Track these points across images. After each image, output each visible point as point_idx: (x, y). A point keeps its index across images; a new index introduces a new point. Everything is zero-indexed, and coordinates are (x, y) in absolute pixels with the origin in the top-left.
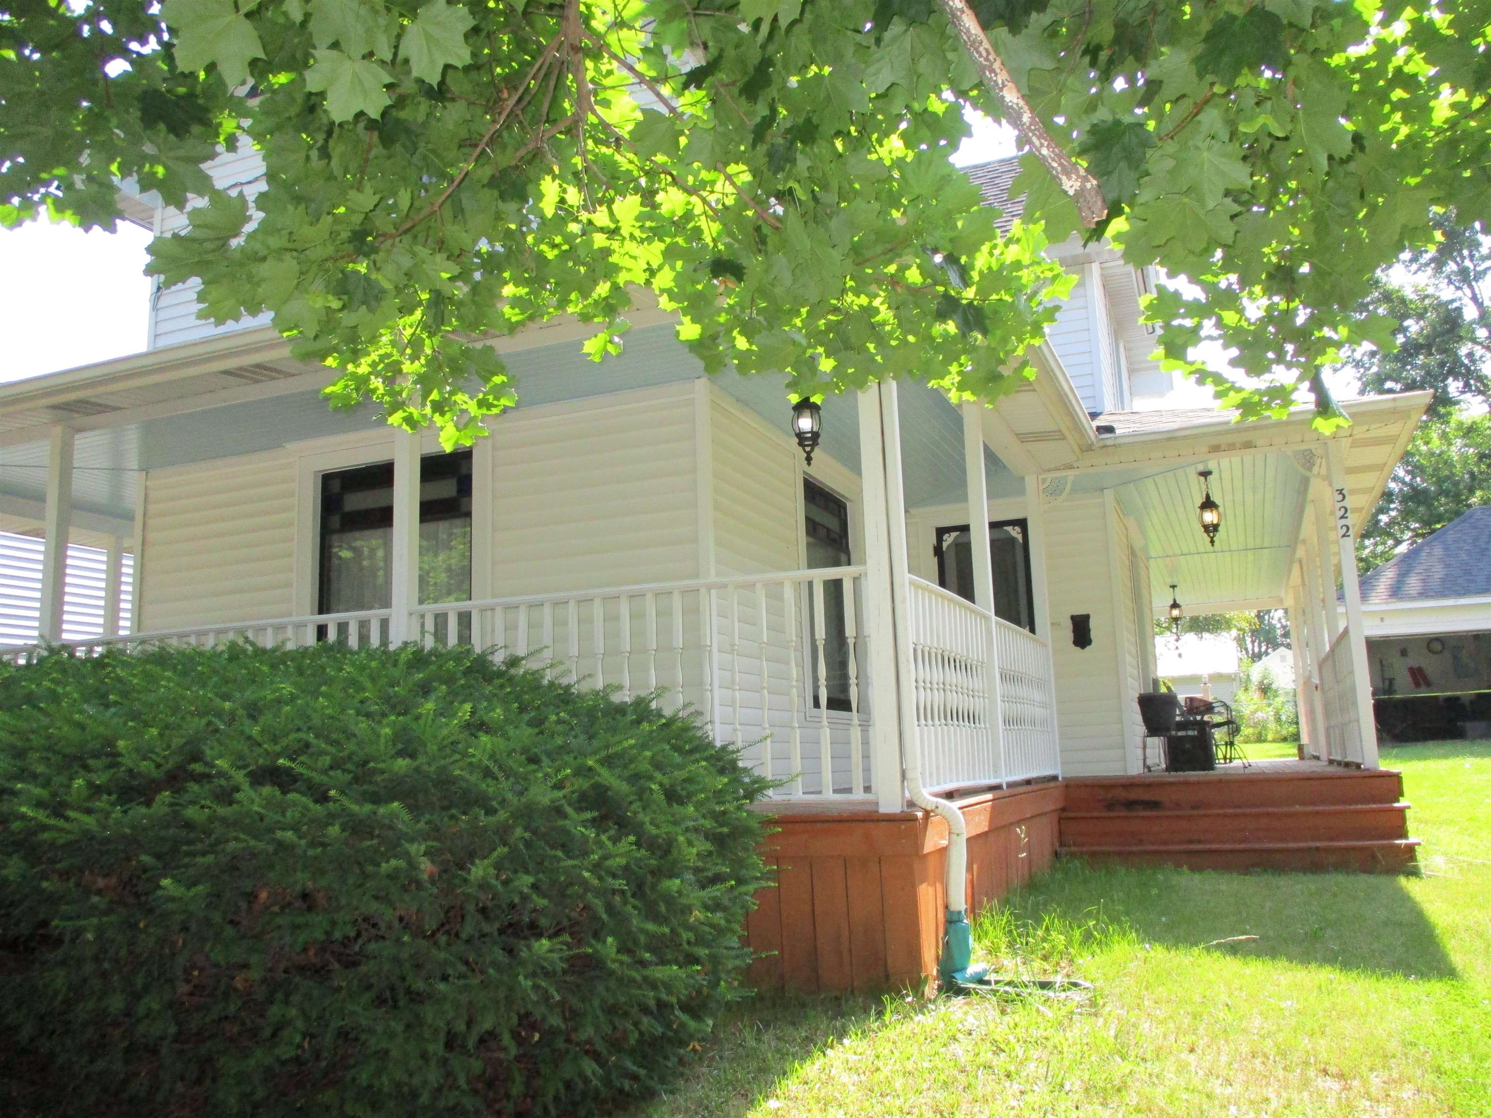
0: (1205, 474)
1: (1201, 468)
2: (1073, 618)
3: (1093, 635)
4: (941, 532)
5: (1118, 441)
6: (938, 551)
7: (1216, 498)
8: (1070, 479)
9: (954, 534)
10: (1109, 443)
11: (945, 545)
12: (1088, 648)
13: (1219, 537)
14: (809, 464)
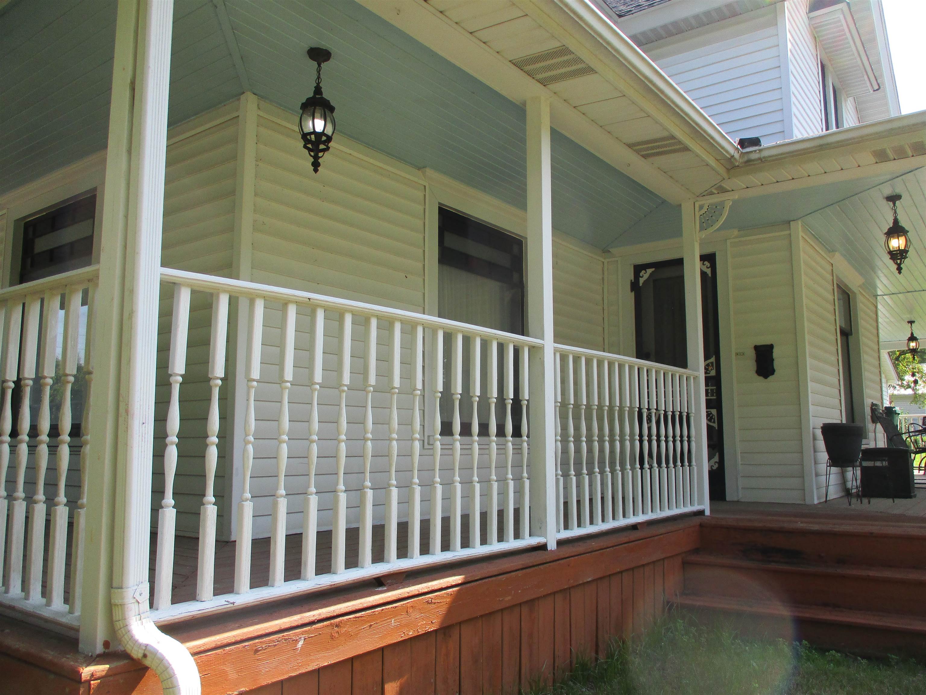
0: (893, 199)
1: (888, 191)
2: (756, 348)
3: (777, 364)
4: (638, 269)
5: (765, 154)
6: (635, 286)
7: (903, 223)
8: (728, 205)
9: (649, 271)
10: (754, 156)
11: (641, 281)
12: (771, 378)
13: (906, 264)
14: (316, 170)
